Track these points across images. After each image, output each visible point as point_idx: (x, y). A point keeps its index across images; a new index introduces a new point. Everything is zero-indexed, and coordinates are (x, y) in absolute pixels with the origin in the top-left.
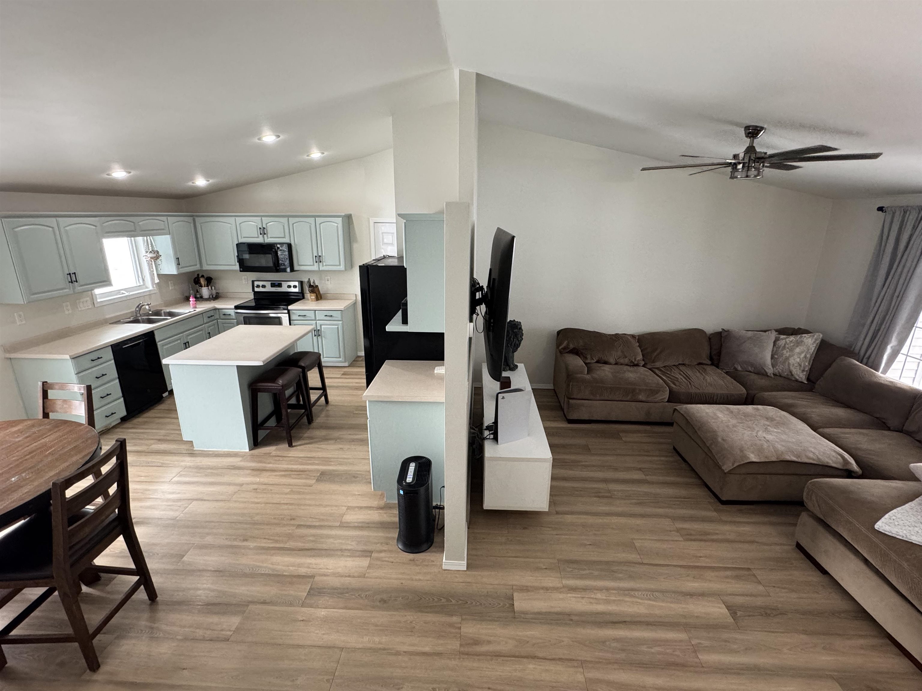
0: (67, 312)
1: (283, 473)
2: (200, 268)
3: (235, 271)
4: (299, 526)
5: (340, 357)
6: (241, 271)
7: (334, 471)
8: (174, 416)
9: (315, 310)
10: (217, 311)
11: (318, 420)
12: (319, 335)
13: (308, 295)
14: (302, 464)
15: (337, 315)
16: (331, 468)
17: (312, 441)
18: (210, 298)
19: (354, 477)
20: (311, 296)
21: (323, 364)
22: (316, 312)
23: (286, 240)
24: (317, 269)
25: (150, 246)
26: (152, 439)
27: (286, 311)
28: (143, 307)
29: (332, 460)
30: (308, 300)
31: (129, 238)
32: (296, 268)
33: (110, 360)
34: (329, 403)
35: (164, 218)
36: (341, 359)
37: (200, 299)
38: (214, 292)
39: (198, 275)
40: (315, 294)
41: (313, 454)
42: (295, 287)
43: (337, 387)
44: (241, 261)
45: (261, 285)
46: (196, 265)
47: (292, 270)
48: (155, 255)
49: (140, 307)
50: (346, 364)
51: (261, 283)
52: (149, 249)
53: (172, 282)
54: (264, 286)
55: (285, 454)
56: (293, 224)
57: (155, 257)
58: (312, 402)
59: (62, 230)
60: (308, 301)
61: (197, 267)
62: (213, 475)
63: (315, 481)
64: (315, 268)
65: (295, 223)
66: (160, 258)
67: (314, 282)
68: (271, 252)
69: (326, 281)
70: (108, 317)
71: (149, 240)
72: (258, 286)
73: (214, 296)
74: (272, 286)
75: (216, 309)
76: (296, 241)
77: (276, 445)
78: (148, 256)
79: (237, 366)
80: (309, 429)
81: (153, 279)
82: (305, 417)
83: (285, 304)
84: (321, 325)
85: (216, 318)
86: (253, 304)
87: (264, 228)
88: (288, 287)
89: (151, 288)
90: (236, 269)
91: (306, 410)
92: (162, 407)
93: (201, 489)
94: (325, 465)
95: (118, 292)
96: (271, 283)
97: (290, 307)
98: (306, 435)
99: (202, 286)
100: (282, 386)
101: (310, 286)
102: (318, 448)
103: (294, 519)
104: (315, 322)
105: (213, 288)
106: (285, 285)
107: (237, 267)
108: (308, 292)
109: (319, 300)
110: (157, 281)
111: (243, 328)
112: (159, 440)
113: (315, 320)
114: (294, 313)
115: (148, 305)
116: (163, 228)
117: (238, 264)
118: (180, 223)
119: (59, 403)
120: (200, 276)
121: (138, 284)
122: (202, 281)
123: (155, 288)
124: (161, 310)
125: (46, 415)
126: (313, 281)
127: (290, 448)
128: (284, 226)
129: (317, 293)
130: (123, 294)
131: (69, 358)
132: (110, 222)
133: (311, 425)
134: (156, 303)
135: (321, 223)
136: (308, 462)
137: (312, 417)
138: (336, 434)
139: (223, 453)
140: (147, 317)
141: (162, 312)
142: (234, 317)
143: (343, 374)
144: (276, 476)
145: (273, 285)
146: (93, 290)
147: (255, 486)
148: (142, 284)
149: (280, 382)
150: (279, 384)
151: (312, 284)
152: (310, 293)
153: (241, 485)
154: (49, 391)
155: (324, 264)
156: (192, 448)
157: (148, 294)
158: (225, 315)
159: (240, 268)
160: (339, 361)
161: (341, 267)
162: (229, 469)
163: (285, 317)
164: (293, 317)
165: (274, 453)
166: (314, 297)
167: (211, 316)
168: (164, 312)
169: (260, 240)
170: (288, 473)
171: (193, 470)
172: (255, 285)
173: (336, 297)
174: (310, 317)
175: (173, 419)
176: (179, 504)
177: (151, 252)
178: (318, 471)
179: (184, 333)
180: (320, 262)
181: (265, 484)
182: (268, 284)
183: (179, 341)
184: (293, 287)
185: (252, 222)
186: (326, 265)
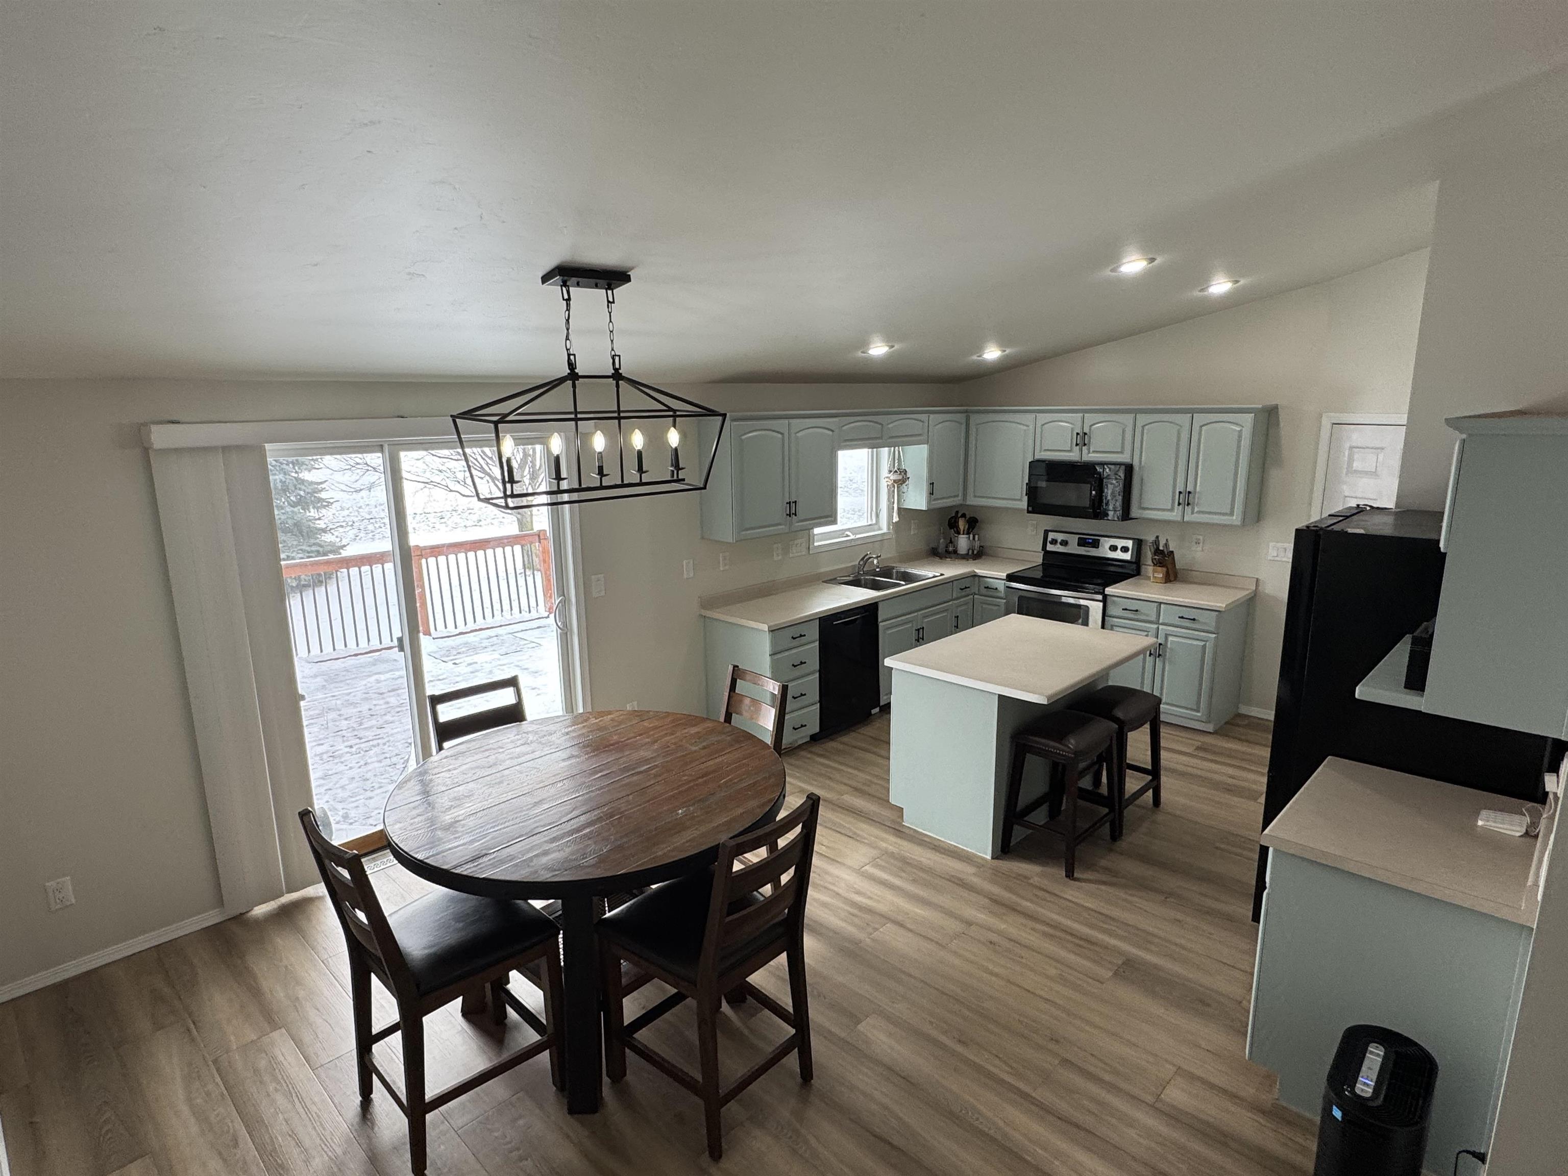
0: (776, 558)
1: (1051, 931)
2: (961, 502)
3: (1018, 510)
4: (1065, 1062)
5: (1198, 711)
6: (1029, 512)
7: (1156, 967)
8: (883, 753)
9: (1161, 603)
10: (977, 578)
11: (1132, 838)
12: (1159, 655)
13: (1149, 569)
14: (1092, 926)
15: (1209, 620)
16: (1148, 957)
17: (1114, 880)
18: (968, 554)
19: (1202, 1002)
20: (1154, 571)
21: (1163, 718)
22: (1162, 606)
23: (1125, 458)
24: (1179, 519)
25: (896, 461)
26: (845, 784)
27: (1100, 597)
28: (870, 560)
29: (1156, 940)
30: (1148, 578)
31: (870, 450)
32: (1135, 512)
33: (814, 642)
34: (1161, 805)
35: (924, 417)
36: (1199, 714)
37: (952, 555)
38: (977, 544)
39: (957, 512)
40: (1165, 569)
41: (1116, 913)
42: (1125, 549)
43: (1183, 774)
44: (1032, 492)
45: (1059, 541)
46: (958, 496)
47: (1126, 515)
48: (900, 477)
49: (865, 560)
50: (1210, 728)
51: (1060, 537)
52: (894, 467)
53: (916, 521)
54: (1064, 543)
55: (1056, 889)
56: (1143, 427)
57: (900, 480)
58: (1127, 796)
59: (793, 436)
60: (1148, 582)
61: (958, 501)
62: (926, 885)
63: (1110, 974)
64: (1175, 515)
65: (1146, 425)
66: (907, 482)
67: (1166, 545)
68: (1091, 480)
69: (1194, 543)
70: (822, 570)
71: (897, 453)
72: (1054, 542)
73: (975, 552)
74: (1079, 545)
75: (975, 576)
76: (1143, 458)
77: (1043, 866)
78: (891, 478)
79: (1000, 696)
80: (1111, 850)
81: (890, 516)
82: (1108, 825)
83: (1099, 581)
84: (1167, 636)
85: (973, 591)
86: (1039, 574)
87: (1085, 434)
88: (1110, 549)
89: (885, 530)
90: (1020, 507)
91: (1112, 810)
92: (868, 730)
93: (902, 903)
94: (1139, 947)
95: (842, 533)
96: (1079, 538)
97: (1109, 590)
98: (1103, 863)
99: (959, 533)
100: (1075, 753)
101: (1157, 551)
102: (1125, 900)
103: (1057, 1041)
104: (1156, 626)
105: (977, 536)
106: (1107, 543)
107: (1024, 504)
108: (1150, 562)
109: (1170, 581)
110: (896, 519)
111: (1016, 620)
112: (856, 789)
113: (1157, 623)
114: (1114, 602)
115: (877, 557)
116: (920, 432)
117: (1026, 498)
118: (947, 423)
119: (747, 701)
120: (960, 515)
121: (870, 523)
122: (962, 524)
123: (891, 531)
124: (893, 568)
125: (728, 718)
126: (1164, 542)
127: (1067, 880)
128: (1124, 431)
129: (1170, 566)
130: (848, 536)
131: (767, 630)
132: (852, 425)
133: (1118, 843)
134: (888, 555)
135: (1203, 426)
136: (1101, 924)
137: (1121, 826)
138: (1173, 882)
139: (946, 847)
140: (872, 577)
141: (894, 571)
142: (1002, 594)
143: (1198, 748)
144: (1033, 929)
145: (1082, 543)
146: (812, 528)
147: (994, 937)
148: (874, 522)
149: (1072, 742)
150: (1069, 747)
151: (1161, 548)
152: (1155, 565)
153: (969, 923)
154: (738, 680)
155: (1196, 510)
156: (899, 820)
157: (879, 539)
158: (987, 588)
159: (1028, 506)
160: (1195, 718)
161: (1234, 518)
162: (954, 882)
163: (1095, 608)
164: (1111, 610)
165: (1036, 880)
166: (1161, 575)
167: (966, 588)
168: (897, 572)
169: (1073, 456)
170: (1057, 933)
171: (896, 862)
172: (1049, 539)
173: (1209, 580)
174: (1147, 615)
175: (879, 758)
176: (868, 917)
177: (896, 472)
178: (1121, 953)
179: (920, 613)
180: (1188, 504)
181: (1011, 940)
182: (1073, 540)
183: (910, 625)
184: (1121, 550)
185: (1066, 422)
186: (1199, 512)
